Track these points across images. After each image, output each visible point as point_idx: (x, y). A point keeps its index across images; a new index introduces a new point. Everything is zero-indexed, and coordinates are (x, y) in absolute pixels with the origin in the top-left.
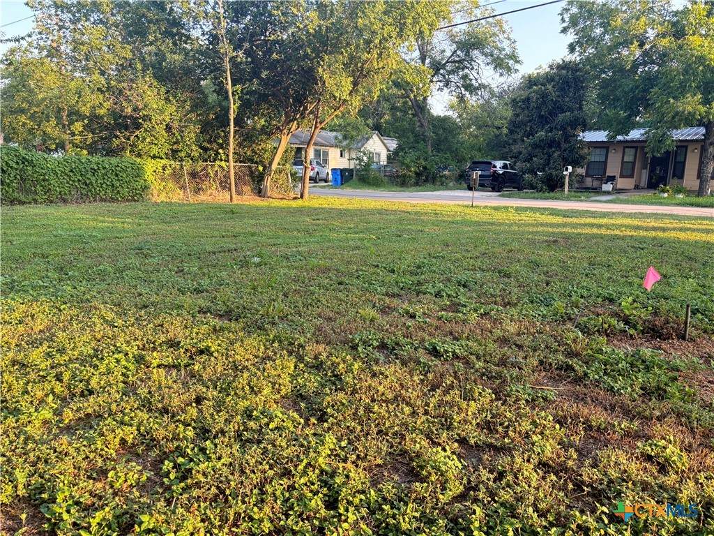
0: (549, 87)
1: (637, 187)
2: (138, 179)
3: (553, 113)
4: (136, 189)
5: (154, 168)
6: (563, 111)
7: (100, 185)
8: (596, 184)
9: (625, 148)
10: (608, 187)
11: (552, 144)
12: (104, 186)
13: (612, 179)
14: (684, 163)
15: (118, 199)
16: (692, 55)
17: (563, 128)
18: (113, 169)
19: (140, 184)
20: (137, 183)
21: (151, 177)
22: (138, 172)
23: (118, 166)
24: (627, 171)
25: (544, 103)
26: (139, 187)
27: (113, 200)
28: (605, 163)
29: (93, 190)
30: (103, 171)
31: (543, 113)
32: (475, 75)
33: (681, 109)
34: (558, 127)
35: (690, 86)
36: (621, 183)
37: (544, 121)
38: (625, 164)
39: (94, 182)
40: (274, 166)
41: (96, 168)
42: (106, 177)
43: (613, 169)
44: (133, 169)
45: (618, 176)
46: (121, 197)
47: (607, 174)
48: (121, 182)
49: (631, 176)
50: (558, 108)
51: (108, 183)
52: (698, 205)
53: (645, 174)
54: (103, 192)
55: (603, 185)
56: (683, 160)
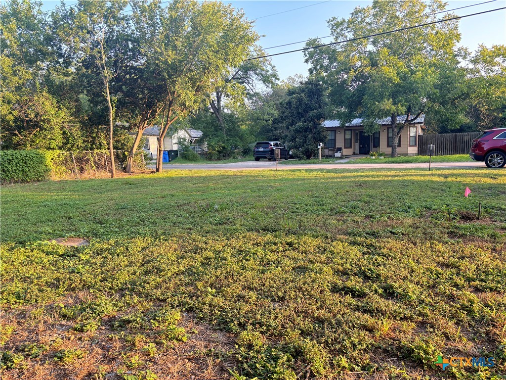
0: (303, 95)
1: (354, 154)
2: (40, 165)
3: (306, 111)
4: (40, 173)
5: (52, 157)
6: (312, 110)
7: (14, 171)
8: (331, 153)
9: (345, 130)
10: (338, 154)
11: (307, 130)
12: (17, 171)
13: (340, 149)
14: (379, 138)
15: (27, 180)
16: (385, 77)
17: (313, 120)
18: (24, 158)
19: (43, 168)
20: (40, 168)
21: (50, 163)
22: (41, 160)
23: (27, 156)
24: (348, 145)
25: (300, 104)
26: (43, 171)
27: (23, 181)
28: (335, 140)
29: (9, 175)
30: (16, 161)
31: (300, 111)
32: (251, 87)
33: (383, 108)
34: (310, 119)
35: (386, 95)
36: (346, 152)
37: (300, 115)
38: (346, 140)
39: (10, 169)
40: (134, 151)
41: (11, 159)
42: (18, 165)
43: (340, 143)
44: (37, 158)
45: (343, 147)
46: (29, 179)
47: (337, 147)
48: (30, 168)
49: (350, 147)
50: (309, 108)
51: (20, 169)
52: (396, 163)
53: (357, 145)
54: (17, 176)
55: (336, 154)
56: (378, 137)
